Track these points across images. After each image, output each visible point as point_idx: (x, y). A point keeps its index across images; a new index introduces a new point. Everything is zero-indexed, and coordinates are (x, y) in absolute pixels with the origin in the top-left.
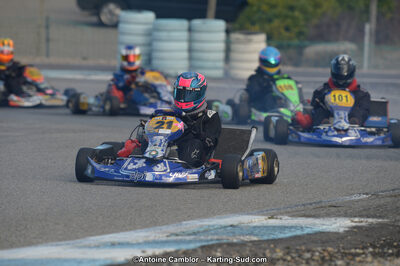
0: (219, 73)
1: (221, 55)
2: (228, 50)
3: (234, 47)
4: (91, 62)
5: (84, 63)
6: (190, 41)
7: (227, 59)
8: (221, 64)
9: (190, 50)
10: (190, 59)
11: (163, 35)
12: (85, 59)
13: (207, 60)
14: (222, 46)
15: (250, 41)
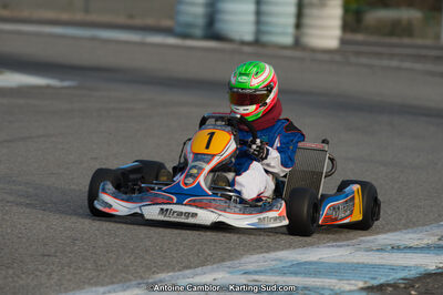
0: (288, 40)
1: (291, 21)
2: (300, 15)
3: (307, 11)
4: (138, 22)
5: (130, 22)
6: (258, 2)
7: (298, 26)
8: (291, 30)
9: (258, 13)
10: (258, 22)
12: (131, 17)
13: (276, 25)
14: (292, 10)
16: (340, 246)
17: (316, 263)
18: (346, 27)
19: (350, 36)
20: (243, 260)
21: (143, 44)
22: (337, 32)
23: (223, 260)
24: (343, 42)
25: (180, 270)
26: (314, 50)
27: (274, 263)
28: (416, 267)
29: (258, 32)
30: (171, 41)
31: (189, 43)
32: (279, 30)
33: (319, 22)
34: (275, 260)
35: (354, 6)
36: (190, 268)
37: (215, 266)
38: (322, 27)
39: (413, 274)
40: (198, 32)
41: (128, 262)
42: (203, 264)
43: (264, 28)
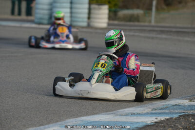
0: (85, 24)
1: (86, 16)
2: (89, 13)
3: (92, 11)
6: (71, 8)
7: (89, 18)
8: (86, 20)
9: (71, 13)
10: (71, 17)
11: (58, 5)
13: (79, 18)
14: (86, 11)
15: (100, 9)
16: (109, 114)
17: (98, 121)
18: (110, 18)
19: (111, 22)
20: (66, 121)
21: (21, 27)
22: (106, 20)
23: (57, 121)
24: (109, 24)
25: (38, 126)
26: (96, 28)
27: (79, 122)
28: (142, 122)
29: (71, 21)
30: (34, 25)
31: (41, 26)
32: (80, 20)
33: (98, 16)
34: (81, 121)
35: (113, 9)
36: (43, 125)
37: (54, 124)
38: (99, 18)
39: (140, 125)
40: (45, 22)
41: (15, 123)
42: (48, 123)
43: (74, 19)
